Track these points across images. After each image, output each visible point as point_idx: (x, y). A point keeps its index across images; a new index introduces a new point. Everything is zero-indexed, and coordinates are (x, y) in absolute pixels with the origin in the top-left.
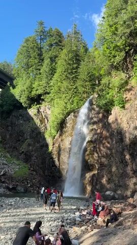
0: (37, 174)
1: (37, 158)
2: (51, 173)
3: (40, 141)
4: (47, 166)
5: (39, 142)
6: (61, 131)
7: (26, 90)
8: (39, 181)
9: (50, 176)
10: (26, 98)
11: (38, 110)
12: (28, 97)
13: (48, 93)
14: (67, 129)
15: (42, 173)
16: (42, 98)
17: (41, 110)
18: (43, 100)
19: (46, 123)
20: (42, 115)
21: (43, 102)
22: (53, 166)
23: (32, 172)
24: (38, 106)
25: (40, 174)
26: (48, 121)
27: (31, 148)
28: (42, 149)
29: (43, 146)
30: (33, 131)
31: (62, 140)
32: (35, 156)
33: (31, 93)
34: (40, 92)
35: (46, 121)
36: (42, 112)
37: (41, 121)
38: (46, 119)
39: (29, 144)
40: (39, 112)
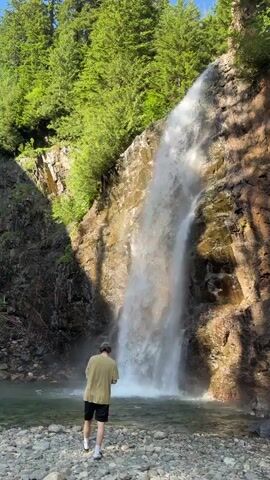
0: (25, 325)
1: (28, 280)
2: (69, 319)
3: (40, 236)
4: (56, 299)
5: (37, 238)
6: (105, 196)
7: (7, 107)
8: (31, 344)
9: (64, 329)
10: (7, 128)
11: (40, 159)
12: (13, 125)
14: (121, 185)
15: (41, 321)
16: (49, 127)
17: (49, 160)
18: (53, 133)
20: (48, 171)
21: (53, 140)
22: (75, 299)
23: (12, 319)
24: (39, 150)
25: (35, 325)
26: (64, 185)
27: (12, 252)
28: (43, 255)
29: (49, 247)
30: (21, 211)
31: (107, 220)
32: (25, 275)
33: (21, 114)
34: (44, 110)
35: (60, 187)
36: (49, 166)
37: (45, 186)
38: (59, 183)
39: (8, 243)
40: (40, 163)
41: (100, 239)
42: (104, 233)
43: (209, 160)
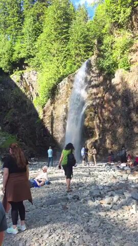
0: (26, 145)
4: (37, 136)
5: (25, 112)
6: (53, 98)
7: (6, 53)
8: (31, 151)
10: (7, 63)
11: (21, 76)
12: (9, 61)
13: (33, 57)
14: (59, 95)
16: (25, 62)
17: (25, 76)
18: (27, 65)
19: (31, 91)
20: (25, 81)
21: (27, 67)
23: (21, 143)
24: (21, 72)
25: (30, 144)
26: (33, 88)
27: (16, 118)
28: (29, 118)
30: (17, 100)
31: (54, 108)
32: (23, 127)
33: (12, 56)
34: (23, 55)
35: (31, 89)
36: (26, 79)
37: (25, 88)
38: (30, 87)
39: (14, 113)
40: (22, 78)
41: (52, 115)
42: (54, 113)
43: (88, 93)
